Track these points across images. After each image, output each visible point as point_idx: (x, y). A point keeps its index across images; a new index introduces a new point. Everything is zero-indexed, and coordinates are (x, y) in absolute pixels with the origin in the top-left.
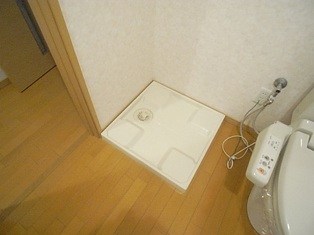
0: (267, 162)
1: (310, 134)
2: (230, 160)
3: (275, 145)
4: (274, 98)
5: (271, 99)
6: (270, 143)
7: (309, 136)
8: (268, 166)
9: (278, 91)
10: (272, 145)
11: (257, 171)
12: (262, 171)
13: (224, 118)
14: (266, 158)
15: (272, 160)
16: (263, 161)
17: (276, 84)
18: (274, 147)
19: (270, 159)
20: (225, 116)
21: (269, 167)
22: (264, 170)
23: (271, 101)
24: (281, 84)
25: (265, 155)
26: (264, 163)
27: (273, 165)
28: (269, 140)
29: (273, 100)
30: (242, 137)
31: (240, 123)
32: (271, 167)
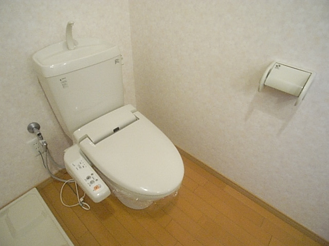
0: (91, 179)
1: (87, 136)
2: (81, 205)
3: (81, 166)
4: (43, 141)
5: (43, 143)
6: (78, 168)
7: (87, 138)
8: (95, 180)
9: (39, 134)
10: (80, 167)
11: (95, 192)
12: (96, 188)
13: (36, 190)
14: (88, 178)
15: (92, 174)
16: (89, 182)
17: (32, 131)
18: (83, 167)
19: (90, 175)
20: (35, 189)
21: (97, 180)
22: (97, 186)
23: (45, 144)
24: (35, 129)
25: (86, 178)
26: (91, 182)
27: (96, 176)
28: (74, 168)
29: (45, 142)
30: (66, 182)
31: (52, 177)
32: (97, 178)
